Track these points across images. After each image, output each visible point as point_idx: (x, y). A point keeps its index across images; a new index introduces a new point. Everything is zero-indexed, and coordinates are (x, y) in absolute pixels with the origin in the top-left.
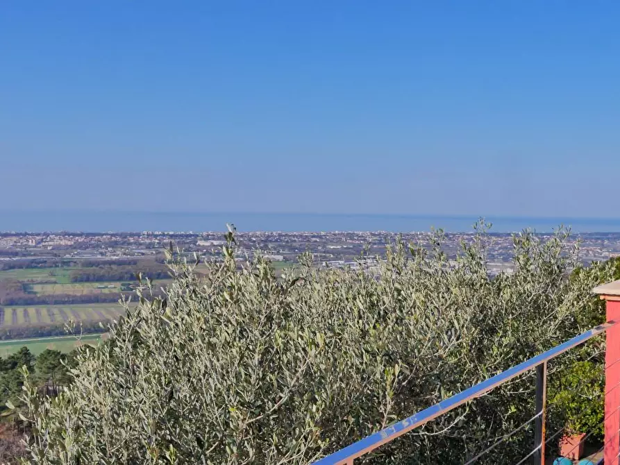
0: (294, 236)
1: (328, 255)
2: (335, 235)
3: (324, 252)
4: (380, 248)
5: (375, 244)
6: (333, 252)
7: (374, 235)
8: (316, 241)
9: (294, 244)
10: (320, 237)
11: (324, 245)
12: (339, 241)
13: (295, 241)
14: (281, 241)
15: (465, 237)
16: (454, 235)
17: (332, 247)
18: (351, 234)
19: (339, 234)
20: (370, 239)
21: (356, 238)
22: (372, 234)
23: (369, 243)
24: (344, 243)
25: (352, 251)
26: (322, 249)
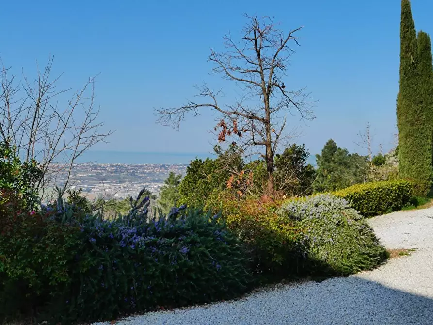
0: (53, 167)
1: (76, 181)
2: (84, 166)
3: (74, 179)
4: (115, 176)
5: (112, 173)
6: (80, 179)
7: (113, 166)
10: (72, 168)
11: (75, 173)
12: (86, 171)
15: (176, 167)
16: (169, 166)
17: (80, 175)
18: (96, 166)
19: (86, 166)
20: (109, 169)
21: (99, 168)
22: (111, 166)
23: (108, 172)
24: (90, 172)
25: (94, 178)
26: (73, 176)
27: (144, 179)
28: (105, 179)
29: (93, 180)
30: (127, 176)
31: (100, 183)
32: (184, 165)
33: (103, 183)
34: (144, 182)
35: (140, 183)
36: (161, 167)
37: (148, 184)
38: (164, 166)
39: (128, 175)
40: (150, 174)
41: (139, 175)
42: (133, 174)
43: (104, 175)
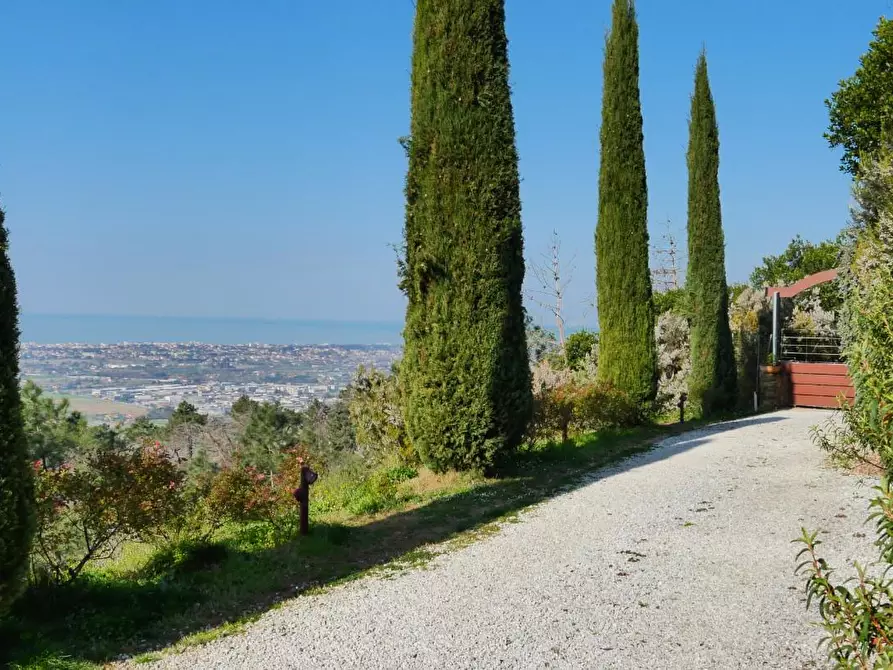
0: (56, 349)
1: (103, 378)
2: (122, 347)
3: (98, 374)
4: (188, 368)
5: (180, 361)
6: (112, 374)
7: (184, 348)
8: (89, 358)
9: (51, 362)
10: (98, 351)
11: (102, 362)
12: (126, 358)
13: (55, 357)
14: (33, 357)
15: (317, 350)
16: (301, 348)
17: (113, 366)
18: (148, 346)
19: (128, 347)
20: (176, 355)
21: (153, 352)
22: (180, 346)
23: (173, 359)
24: (134, 360)
25: (143, 372)
26: (97, 369)
27: (247, 376)
28: (164, 375)
29: (138, 376)
30: (211, 369)
31: (154, 383)
32: (333, 346)
33: (160, 383)
34: (247, 382)
35: (238, 384)
36: (285, 349)
37: (254, 385)
38: (291, 348)
39: (214, 367)
40: (261, 364)
41: (238, 367)
42: (225, 364)
43: (164, 366)
